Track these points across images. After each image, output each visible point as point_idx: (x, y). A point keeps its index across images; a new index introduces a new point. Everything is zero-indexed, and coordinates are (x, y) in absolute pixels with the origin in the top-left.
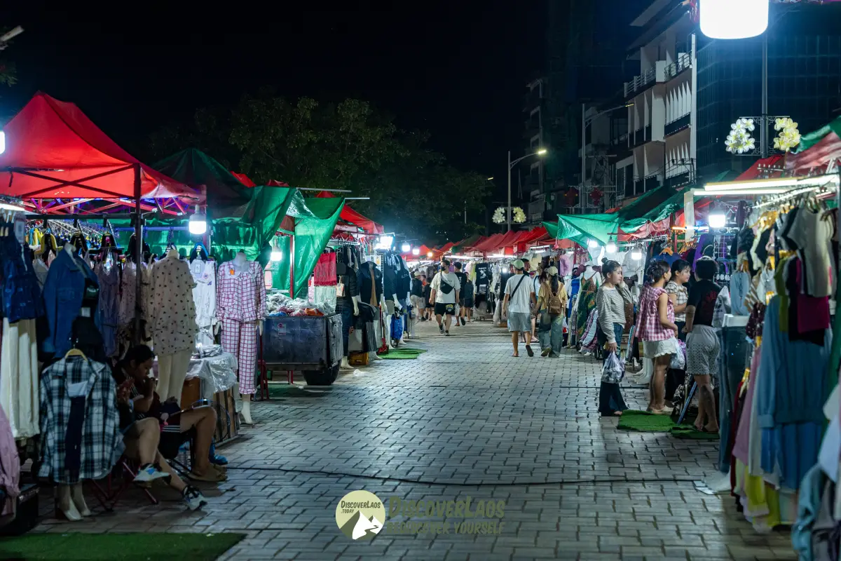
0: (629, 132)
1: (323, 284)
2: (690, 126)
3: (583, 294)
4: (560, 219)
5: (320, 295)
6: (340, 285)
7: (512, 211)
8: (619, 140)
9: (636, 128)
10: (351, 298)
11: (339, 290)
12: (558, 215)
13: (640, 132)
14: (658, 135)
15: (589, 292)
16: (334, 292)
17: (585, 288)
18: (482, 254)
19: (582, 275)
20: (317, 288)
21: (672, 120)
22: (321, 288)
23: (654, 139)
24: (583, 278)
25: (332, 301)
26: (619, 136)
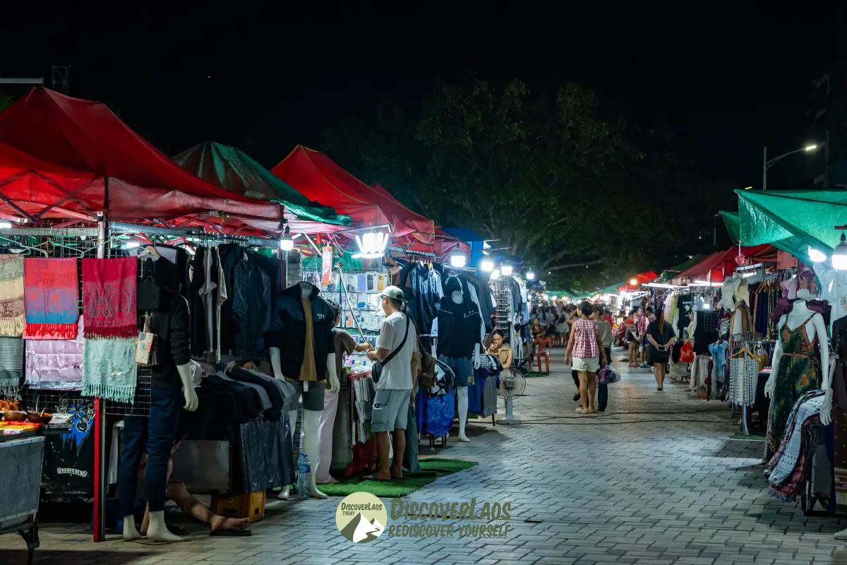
1: (106, 332)
3: (784, 362)
4: (741, 199)
5: (98, 359)
6: (143, 338)
10: (177, 371)
11: (142, 347)
12: (735, 191)
15: (796, 358)
16: (130, 354)
17: (789, 348)
19: (783, 319)
20: (92, 342)
22: (100, 344)
24: (785, 327)
25: (127, 375)
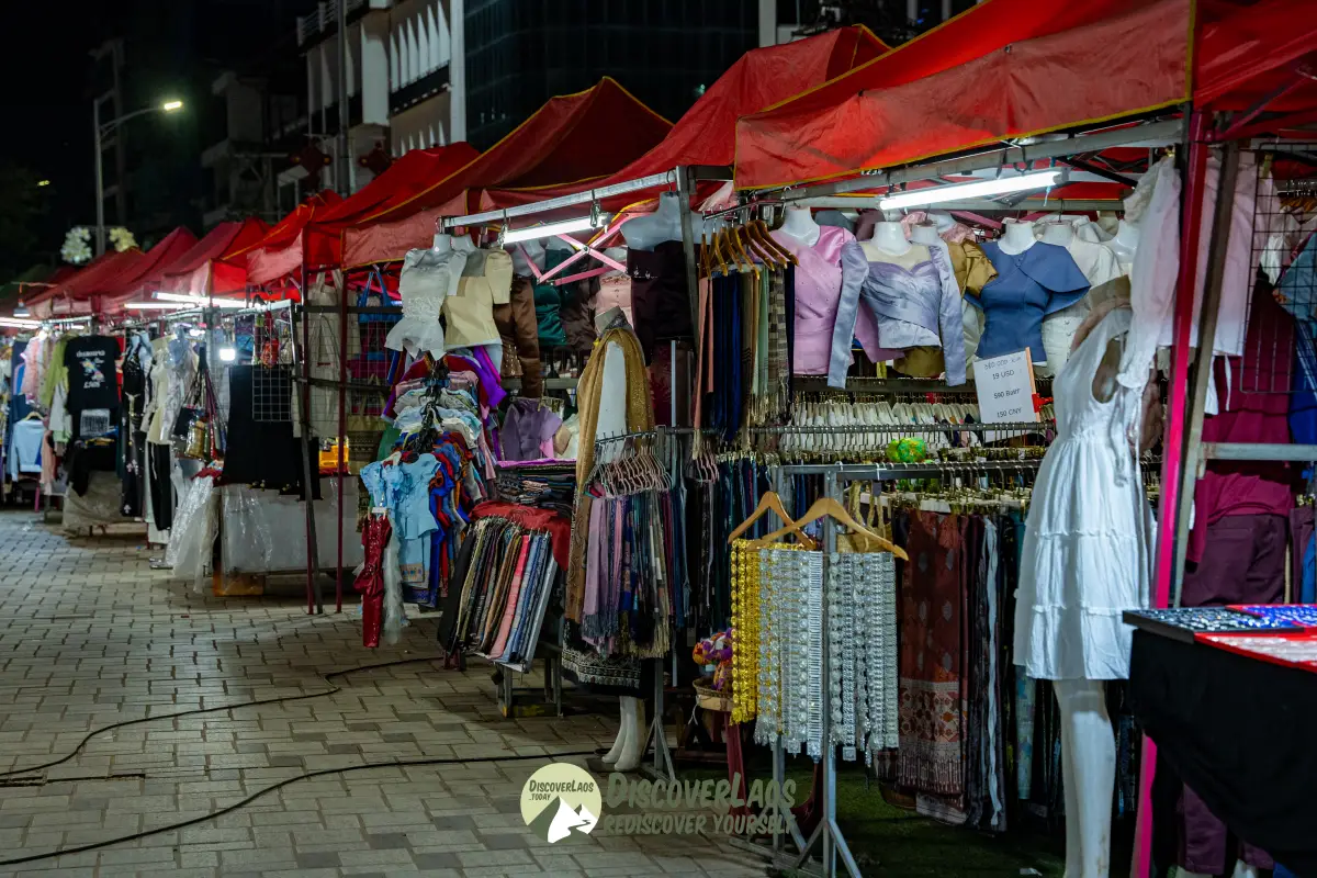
0: (311, 109)
2: (449, 89)
7: (108, 235)
8: (282, 132)
9: (327, 101)
13: (333, 110)
14: (375, 110)
18: (87, 306)
21: (404, 81)
23: (367, 119)
26: (283, 124)
